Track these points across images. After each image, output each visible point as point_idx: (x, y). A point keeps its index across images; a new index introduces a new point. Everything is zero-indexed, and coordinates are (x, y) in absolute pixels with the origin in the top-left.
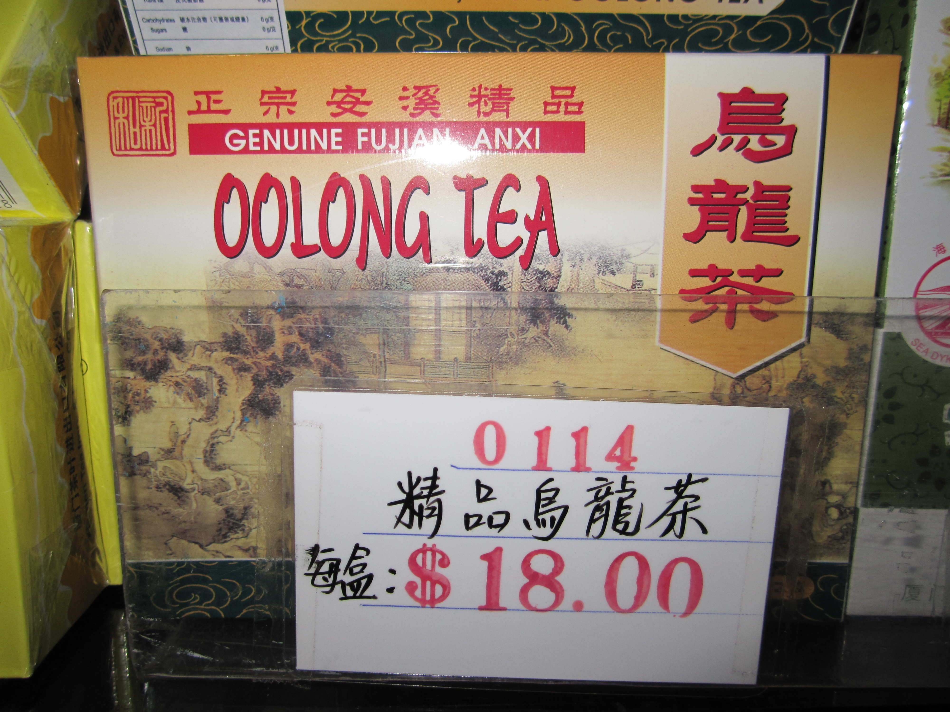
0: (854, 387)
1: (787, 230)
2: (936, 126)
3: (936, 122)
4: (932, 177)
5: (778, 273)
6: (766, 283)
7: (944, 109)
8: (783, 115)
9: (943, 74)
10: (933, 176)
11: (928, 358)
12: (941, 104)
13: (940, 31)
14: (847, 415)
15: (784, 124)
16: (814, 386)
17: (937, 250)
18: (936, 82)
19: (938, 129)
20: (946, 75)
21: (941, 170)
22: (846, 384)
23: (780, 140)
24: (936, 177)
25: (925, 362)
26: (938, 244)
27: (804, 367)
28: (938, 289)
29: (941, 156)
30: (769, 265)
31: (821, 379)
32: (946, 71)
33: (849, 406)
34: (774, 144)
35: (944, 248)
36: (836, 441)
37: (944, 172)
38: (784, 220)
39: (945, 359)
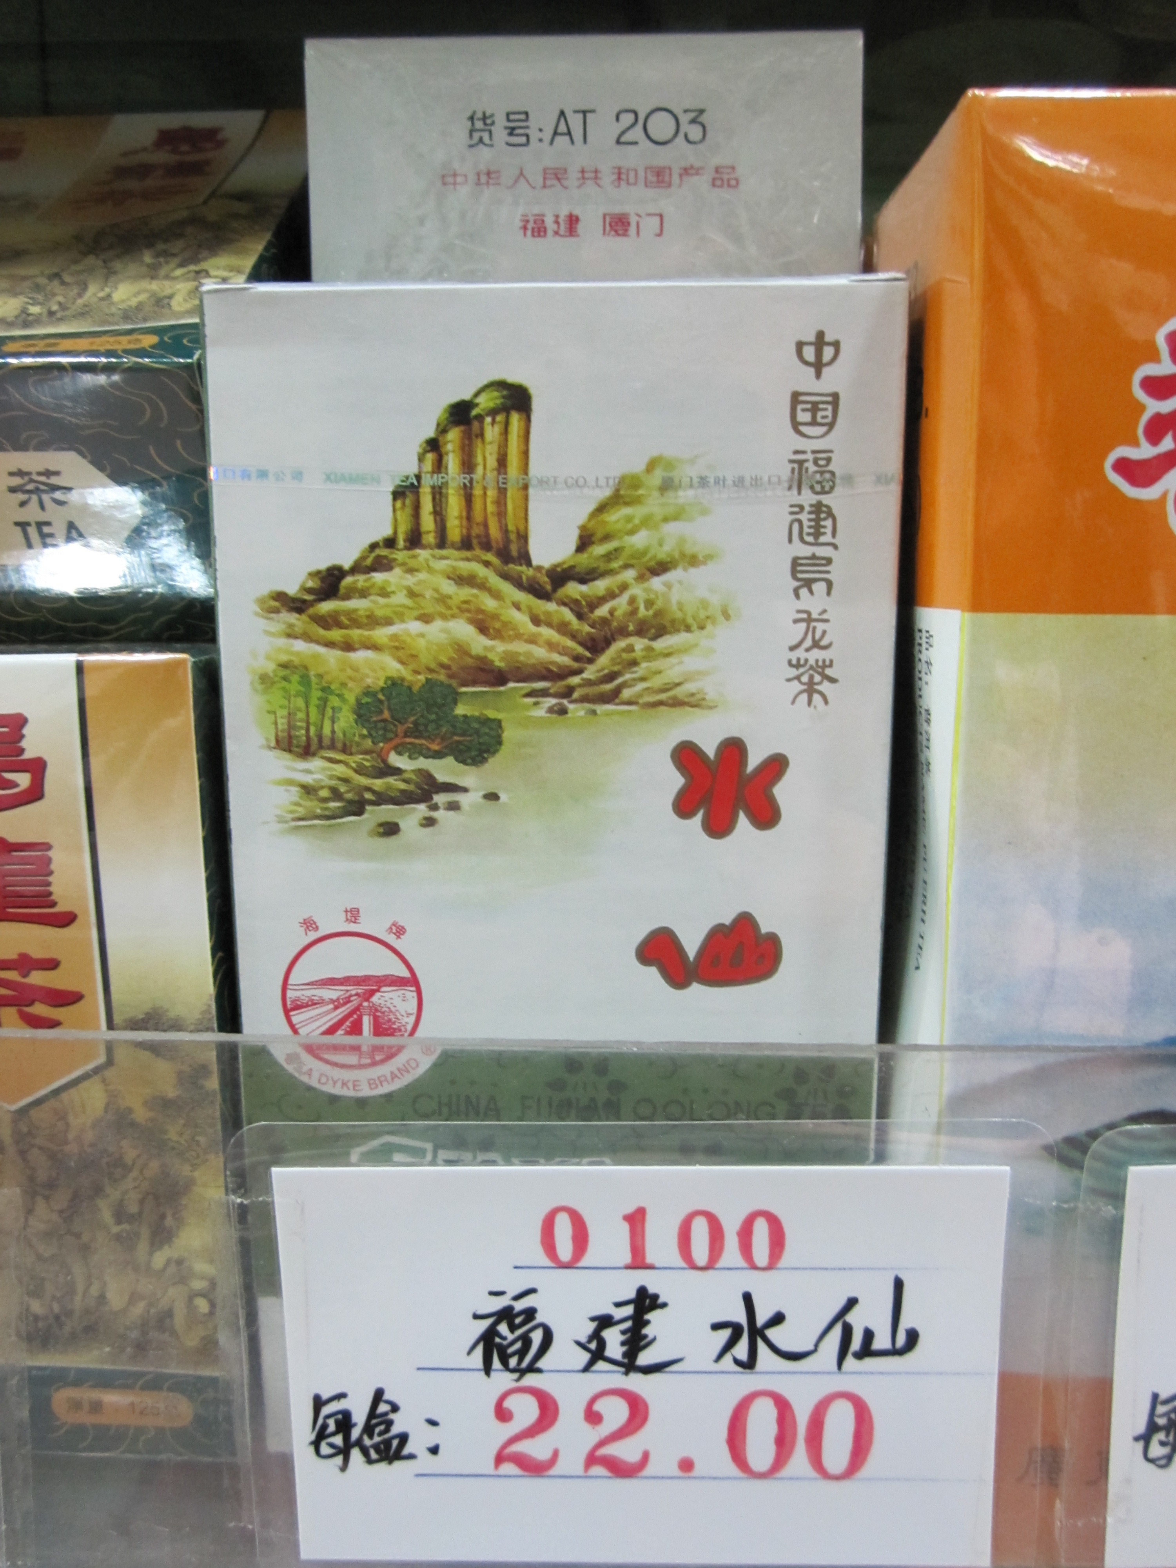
0: (196, 1126)
1: (53, 904)
2: (274, 748)
3: (273, 743)
4: (279, 822)
5: (52, 965)
6: (37, 978)
7: (282, 724)
8: (24, 744)
9: (271, 674)
10: (281, 820)
11: (314, 1083)
12: (276, 717)
13: (257, 614)
14: (193, 1165)
15: (27, 755)
16: (133, 1124)
17: (305, 926)
18: (263, 686)
19: (278, 753)
20: (276, 676)
21: (291, 812)
22: (182, 1122)
23: (23, 780)
24: (286, 822)
25: (310, 1088)
26: (306, 917)
27: (112, 1097)
28: (317, 981)
29: (287, 791)
30: (37, 953)
31: (141, 1115)
32: (274, 671)
33: (194, 1153)
34: (16, 785)
35: (315, 923)
36: (184, 1202)
37: (297, 815)
38: (48, 890)
39: (339, 1084)
